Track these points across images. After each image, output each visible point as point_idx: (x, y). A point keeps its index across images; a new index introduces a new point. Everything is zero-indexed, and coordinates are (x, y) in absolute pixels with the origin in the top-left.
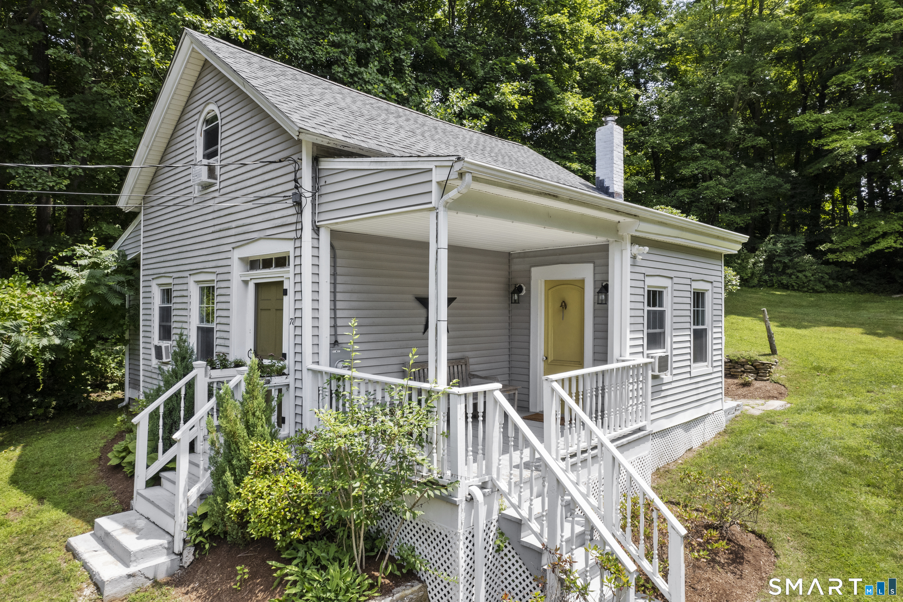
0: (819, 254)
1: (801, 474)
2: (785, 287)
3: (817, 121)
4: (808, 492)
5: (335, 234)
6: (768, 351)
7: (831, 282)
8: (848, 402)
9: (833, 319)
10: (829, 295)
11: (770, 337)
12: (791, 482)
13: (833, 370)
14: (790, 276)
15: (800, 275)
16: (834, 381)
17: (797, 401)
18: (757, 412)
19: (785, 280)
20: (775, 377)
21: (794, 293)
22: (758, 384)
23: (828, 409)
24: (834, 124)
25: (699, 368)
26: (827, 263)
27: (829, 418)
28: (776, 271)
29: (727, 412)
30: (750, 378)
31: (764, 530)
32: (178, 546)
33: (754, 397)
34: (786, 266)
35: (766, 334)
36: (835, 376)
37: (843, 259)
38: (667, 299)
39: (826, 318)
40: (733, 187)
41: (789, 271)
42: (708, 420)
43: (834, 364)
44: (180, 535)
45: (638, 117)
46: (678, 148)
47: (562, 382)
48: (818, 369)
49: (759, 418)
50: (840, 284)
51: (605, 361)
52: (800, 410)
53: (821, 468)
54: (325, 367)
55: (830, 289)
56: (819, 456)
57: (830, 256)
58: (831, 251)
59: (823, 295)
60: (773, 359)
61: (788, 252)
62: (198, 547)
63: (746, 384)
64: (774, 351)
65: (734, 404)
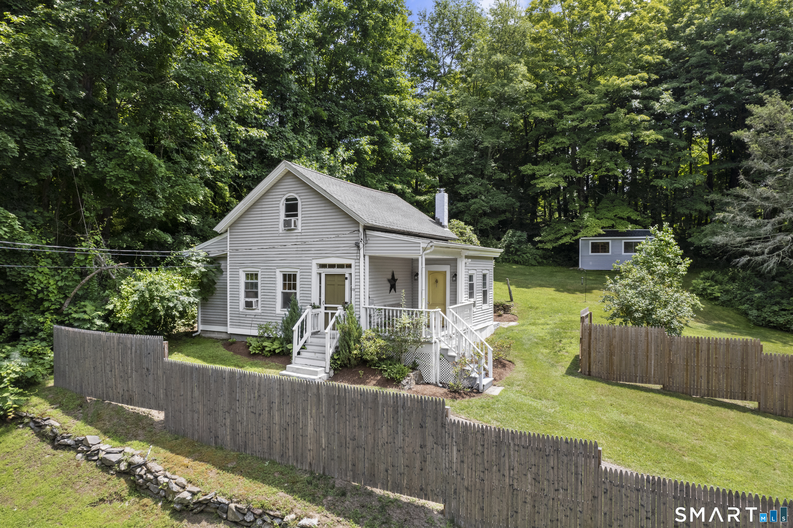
0: (535, 244)
1: (523, 345)
2: (517, 263)
3: (533, 170)
4: (525, 349)
5: (371, 258)
6: (509, 300)
7: (540, 260)
8: (542, 321)
9: (540, 282)
10: (539, 267)
11: (510, 293)
12: (519, 347)
13: (537, 308)
14: (519, 256)
15: (524, 256)
16: (537, 313)
17: (521, 322)
18: (506, 326)
19: (516, 258)
20: (513, 312)
21: (520, 266)
22: (505, 315)
23: (534, 324)
24: (541, 172)
25: (485, 306)
26: (538, 248)
27: (534, 327)
28: (512, 252)
29: (494, 326)
30: (502, 312)
31: (511, 359)
32: (328, 371)
33: (504, 321)
34: (517, 250)
35: (508, 291)
36: (538, 311)
37: (546, 247)
38: (474, 278)
39: (536, 282)
40: (489, 203)
41: (519, 253)
42: (488, 328)
43: (538, 305)
44: (328, 367)
45: (433, 154)
46: (457, 177)
47: (453, 309)
48: (531, 308)
49: (507, 329)
50: (545, 261)
51: (456, 303)
52: (523, 325)
53: (529, 343)
54: (367, 306)
55: (540, 264)
56: (529, 340)
57: (540, 245)
58: (540, 242)
59: (536, 268)
60: (511, 303)
61: (519, 242)
62: (335, 370)
63: (500, 316)
64: (512, 300)
65: (497, 323)
